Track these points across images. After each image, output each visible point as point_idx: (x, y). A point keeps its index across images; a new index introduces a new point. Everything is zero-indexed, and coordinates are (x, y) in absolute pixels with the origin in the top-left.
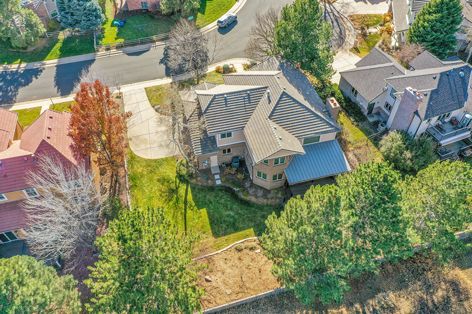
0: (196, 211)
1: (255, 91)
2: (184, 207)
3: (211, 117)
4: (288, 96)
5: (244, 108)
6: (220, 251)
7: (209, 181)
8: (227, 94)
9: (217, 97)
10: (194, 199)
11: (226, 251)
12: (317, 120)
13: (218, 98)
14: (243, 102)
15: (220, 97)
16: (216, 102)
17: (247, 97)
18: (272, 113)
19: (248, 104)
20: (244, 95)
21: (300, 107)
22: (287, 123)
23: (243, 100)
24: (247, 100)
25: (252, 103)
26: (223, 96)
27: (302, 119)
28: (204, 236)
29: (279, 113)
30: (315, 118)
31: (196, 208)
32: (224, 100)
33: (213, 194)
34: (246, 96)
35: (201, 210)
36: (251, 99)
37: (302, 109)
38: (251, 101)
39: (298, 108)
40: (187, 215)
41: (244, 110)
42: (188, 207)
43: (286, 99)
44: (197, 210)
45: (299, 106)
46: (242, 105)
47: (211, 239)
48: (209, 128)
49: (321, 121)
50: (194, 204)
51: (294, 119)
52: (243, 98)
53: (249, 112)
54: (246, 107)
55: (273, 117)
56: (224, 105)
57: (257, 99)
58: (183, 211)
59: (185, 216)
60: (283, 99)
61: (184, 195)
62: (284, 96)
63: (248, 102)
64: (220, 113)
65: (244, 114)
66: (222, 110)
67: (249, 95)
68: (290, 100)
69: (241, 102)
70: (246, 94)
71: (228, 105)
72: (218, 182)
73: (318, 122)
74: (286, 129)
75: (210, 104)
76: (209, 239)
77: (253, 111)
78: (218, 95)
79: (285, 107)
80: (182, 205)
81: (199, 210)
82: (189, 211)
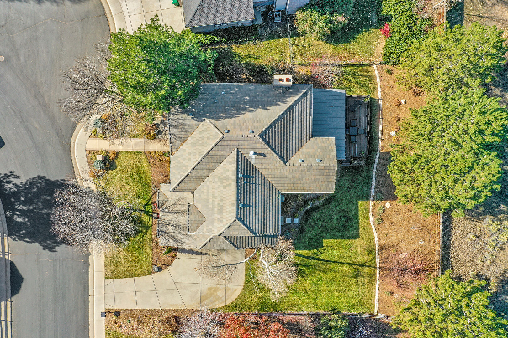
0: (324, 250)
1: (240, 166)
2: (316, 261)
3: (261, 227)
4: (265, 132)
5: (257, 185)
6: (376, 239)
7: (293, 230)
8: (237, 203)
9: (239, 216)
10: (309, 249)
11: (378, 233)
12: (297, 107)
13: (241, 215)
14: (250, 185)
15: (239, 212)
16: (245, 218)
17: (245, 178)
18: (280, 157)
19: (254, 179)
20: (242, 182)
21: (280, 122)
22: (294, 144)
23: (248, 184)
24: (248, 179)
25: (253, 174)
26: (239, 209)
27: (293, 125)
28: (353, 248)
29: (282, 150)
30: (294, 109)
31: (320, 249)
32: (244, 208)
33: (308, 229)
34: (244, 180)
35: (324, 245)
36: (249, 174)
37: (283, 120)
38: (251, 175)
39: (281, 124)
40: (326, 259)
41: (260, 185)
42: (317, 257)
43: (267, 135)
44: (323, 248)
45: (278, 123)
46: (254, 188)
47: (358, 241)
48: (272, 231)
49: (299, 103)
50: (315, 251)
51: (291, 134)
52: (245, 184)
53: (263, 181)
54: (257, 183)
55: (285, 158)
56: (250, 209)
57: (250, 167)
58: (320, 262)
59: (327, 261)
60: (267, 139)
61: (301, 258)
62: (264, 137)
63: (251, 179)
64: (258, 216)
65: (264, 187)
66: (256, 212)
67: (244, 176)
68: (270, 131)
69: (250, 188)
70: (241, 178)
71: (251, 204)
72: (296, 221)
73: (299, 107)
74: (300, 147)
75: (246, 226)
76: (359, 244)
77: (263, 176)
78: (237, 214)
79: (277, 140)
80: (313, 262)
81: (322, 246)
82: (322, 256)
